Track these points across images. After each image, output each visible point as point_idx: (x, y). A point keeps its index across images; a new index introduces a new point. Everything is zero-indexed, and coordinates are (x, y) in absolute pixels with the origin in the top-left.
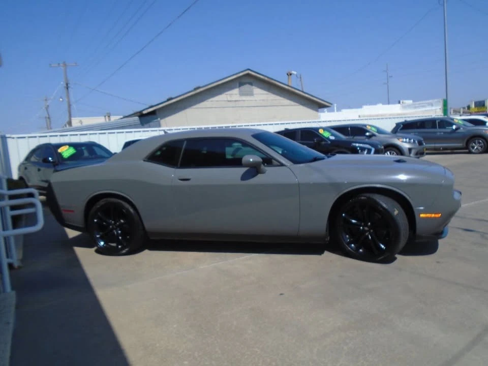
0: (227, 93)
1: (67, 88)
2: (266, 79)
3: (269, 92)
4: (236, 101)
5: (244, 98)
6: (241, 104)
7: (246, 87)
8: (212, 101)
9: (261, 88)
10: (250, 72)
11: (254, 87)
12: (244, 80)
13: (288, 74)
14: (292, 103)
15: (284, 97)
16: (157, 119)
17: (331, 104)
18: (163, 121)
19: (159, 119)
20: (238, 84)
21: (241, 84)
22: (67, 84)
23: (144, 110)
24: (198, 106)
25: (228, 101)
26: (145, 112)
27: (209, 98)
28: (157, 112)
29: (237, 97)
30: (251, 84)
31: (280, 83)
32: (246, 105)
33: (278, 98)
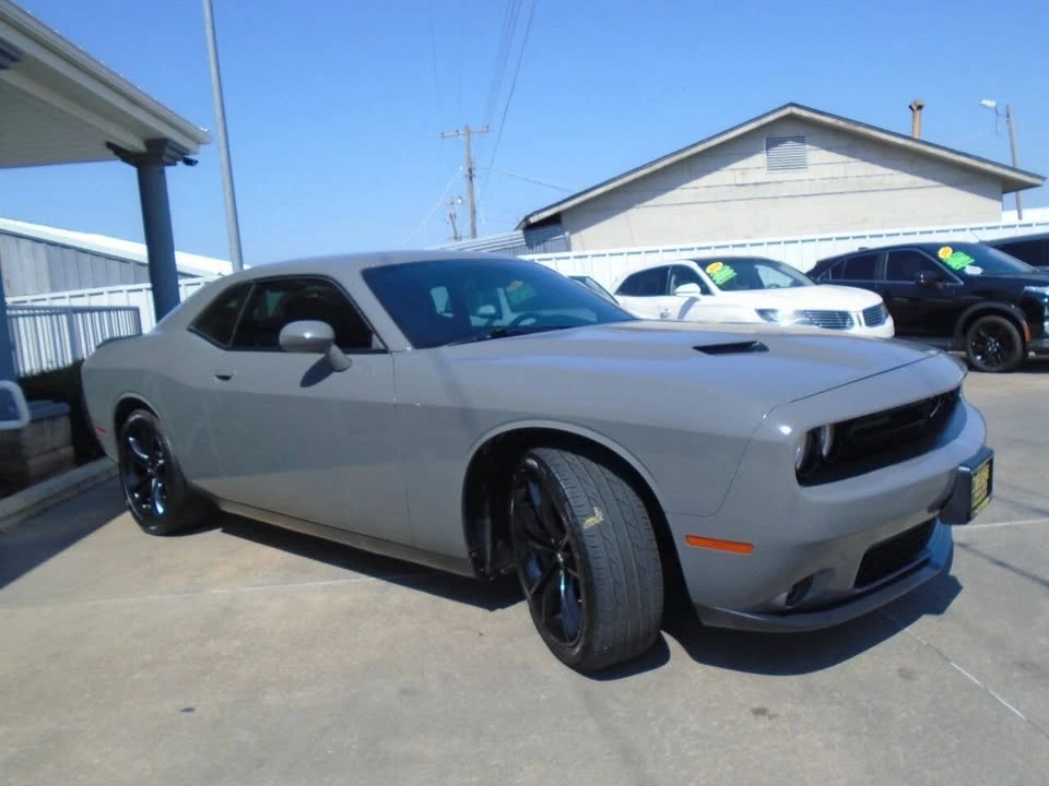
0: (734, 166)
1: (471, 179)
2: (841, 124)
3: (854, 157)
4: (756, 184)
5: (780, 175)
6: (771, 191)
7: (788, 149)
8: (695, 188)
9: (829, 149)
10: (796, 111)
11: (808, 147)
12: (779, 133)
13: (910, 107)
14: (919, 181)
15: (895, 168)
16: (563, 232)
17: (1044, 179)
18: (575, 238)
19: (567, 234)
20: (765, 141)
21: (772, 143)
22: (470, 171)
23: (532, 215)
24: (658, 200)
25: (738, 185)
26: (533, 220)
27: (687, 181)
28: (563, 219)
29: (761, 175)
30: (800, 140)
31: (882, 130)
32: (786, 194)
33: (879, 170)
